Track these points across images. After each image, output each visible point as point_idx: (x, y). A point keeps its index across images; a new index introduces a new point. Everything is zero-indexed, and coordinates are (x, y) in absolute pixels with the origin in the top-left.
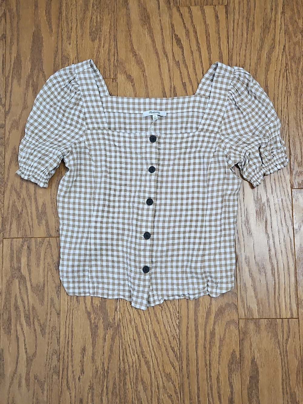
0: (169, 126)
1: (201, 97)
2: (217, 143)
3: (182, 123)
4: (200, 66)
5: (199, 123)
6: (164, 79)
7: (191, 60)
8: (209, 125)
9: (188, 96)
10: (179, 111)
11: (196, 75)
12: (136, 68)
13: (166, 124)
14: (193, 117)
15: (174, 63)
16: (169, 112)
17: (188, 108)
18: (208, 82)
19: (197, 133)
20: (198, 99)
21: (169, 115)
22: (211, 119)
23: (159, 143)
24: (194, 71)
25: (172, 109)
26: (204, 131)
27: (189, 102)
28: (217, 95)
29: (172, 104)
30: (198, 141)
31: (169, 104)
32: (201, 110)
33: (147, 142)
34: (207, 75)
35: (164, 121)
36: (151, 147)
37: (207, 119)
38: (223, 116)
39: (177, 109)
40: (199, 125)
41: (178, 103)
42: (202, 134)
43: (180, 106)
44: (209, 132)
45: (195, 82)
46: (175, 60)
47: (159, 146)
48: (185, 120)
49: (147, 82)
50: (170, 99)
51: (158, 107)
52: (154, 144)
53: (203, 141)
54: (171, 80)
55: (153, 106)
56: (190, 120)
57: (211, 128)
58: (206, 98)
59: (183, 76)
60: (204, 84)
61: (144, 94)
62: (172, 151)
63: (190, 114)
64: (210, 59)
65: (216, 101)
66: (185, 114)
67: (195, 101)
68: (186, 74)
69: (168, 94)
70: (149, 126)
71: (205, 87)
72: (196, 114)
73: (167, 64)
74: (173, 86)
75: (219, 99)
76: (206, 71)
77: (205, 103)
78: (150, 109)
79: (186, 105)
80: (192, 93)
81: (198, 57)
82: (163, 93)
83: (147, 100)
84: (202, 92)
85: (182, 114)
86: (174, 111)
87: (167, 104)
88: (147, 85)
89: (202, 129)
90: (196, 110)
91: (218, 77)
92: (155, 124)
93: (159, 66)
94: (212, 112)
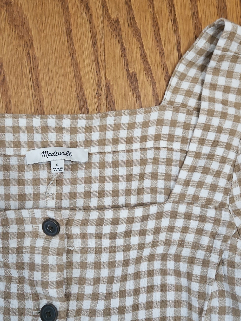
0: (95, 187)
1: (176, 110)
2: (225, 239)
3: (129, 178)
4: (172, 32)
5: (173, 178)
6: (81, 66)
7: (149, 16)
8: (200, 185)
9: (142, 110)
10: (122, 147)
11: (162, 53)
12: (8, 36)
13: (88, 181)
14: (156, 161)
15: (107, 23)
16: (95, 149)
17: (144, 139)
18: (193, 72)
19: (168, 207)
20: (168, 115)
21: (96, 159)
22: (206, 171)
23: (69, 237)
24: (157, 44)
25: (102, 142)
26: (187, 200)
27: (146, 124)
28: (218, 107)
29: (103, 128)
30: (171, 229)
31: (93, 129)
32: (177, 145)
33: (35, 235)
34: (190, 56)
35: (81, 174)
36: (46, 251)
37: (193, 169)
38: (235, 162)
39: (116, 141)
40: (172, 183)
41: (117, 127)
42: (182, 208)
43: (123, 134)
44: (199, 203)
45: (160, 73)
46: (109, 17)
47: (70, 244)
48: (136, 170)
49: (37, 74)
50: (97, 118)
51: (67, 138)
52: (55, 242)
53: (185, 230)
54: (98, 68)
55: (52, 137)
56: (149, 169)
57: (204, 193)
58: (189, 113)
59: (128, 57)
60: (183, 77)
61: (29, 103)
62: (105, 257)
63: (150, 155)
64: (195, 14)
65: (216, 121)
66: (136, 156)
67: (160, 122)
68: (137, 51)
69: (92, 104)
70: (43, 188)
71: (185, 85)
72: (163, 155)
73: (88, 25)
74: (103, 83)
75: (224, 116)
76: (186, 44)
77: (187, 126)
78: (45, 144)
79: (137, 133)
80: (151, 100)
81: (166, 10)
82: (79, 99)
83: (37, 122)
84: (179, 99)
85: (128, 156)
86: (109, 148)
87: (89, 129)
88: (37, 81)
89: (182, 196)
90: (163, 144)
91: (222, 58)
92: (59, 182)
93: (69, 32)
94: (206, 150)
